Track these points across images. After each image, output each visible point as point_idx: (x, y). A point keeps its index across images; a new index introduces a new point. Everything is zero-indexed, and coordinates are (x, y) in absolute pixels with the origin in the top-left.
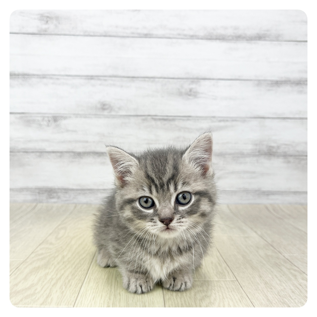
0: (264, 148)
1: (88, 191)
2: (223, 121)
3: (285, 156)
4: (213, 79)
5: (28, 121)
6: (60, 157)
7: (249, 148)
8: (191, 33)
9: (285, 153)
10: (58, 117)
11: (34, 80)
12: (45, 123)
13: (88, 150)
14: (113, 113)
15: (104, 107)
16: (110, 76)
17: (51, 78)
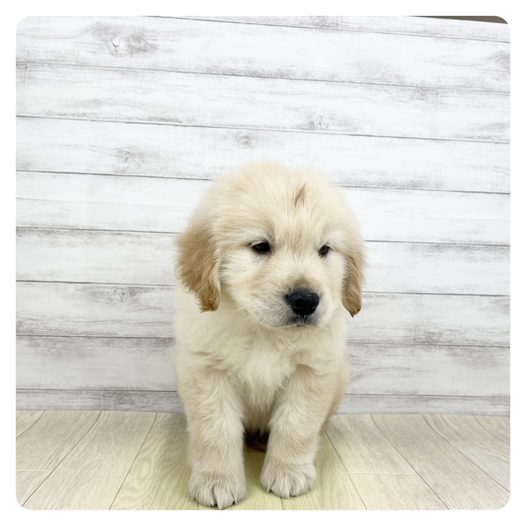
0: (422, 336)
3: (450, 346)
5: (94, 294)
6: (137, 344)
7: (400, 334)
9: (450, 341)
10: (137, 288)
11: (105, 237)
12: (118, 297)
17: (128, 234)
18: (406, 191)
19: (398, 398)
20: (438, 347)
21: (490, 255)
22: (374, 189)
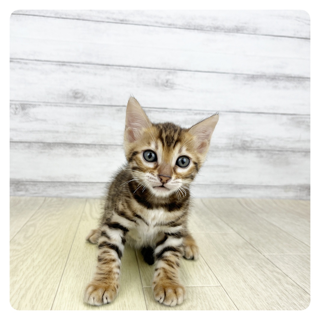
0: (239, 143)
1: (59, 184)
2: (199, 114)
3: (258, 150)
4: (190, 71)
6: (29, 147)
7: (223, 142)
8: (169, 22)
9: (258, 147)
10: (26, 104)
12: (12, 111)
13: (58, 141)
14: (86, 102)
15: (76, 95)
16: (83, 63)
17: (19, 62)
18: (231, 34)
19: (220, 187)
20: (249, 151)
21: (289, 84)
22: (208, 32)
